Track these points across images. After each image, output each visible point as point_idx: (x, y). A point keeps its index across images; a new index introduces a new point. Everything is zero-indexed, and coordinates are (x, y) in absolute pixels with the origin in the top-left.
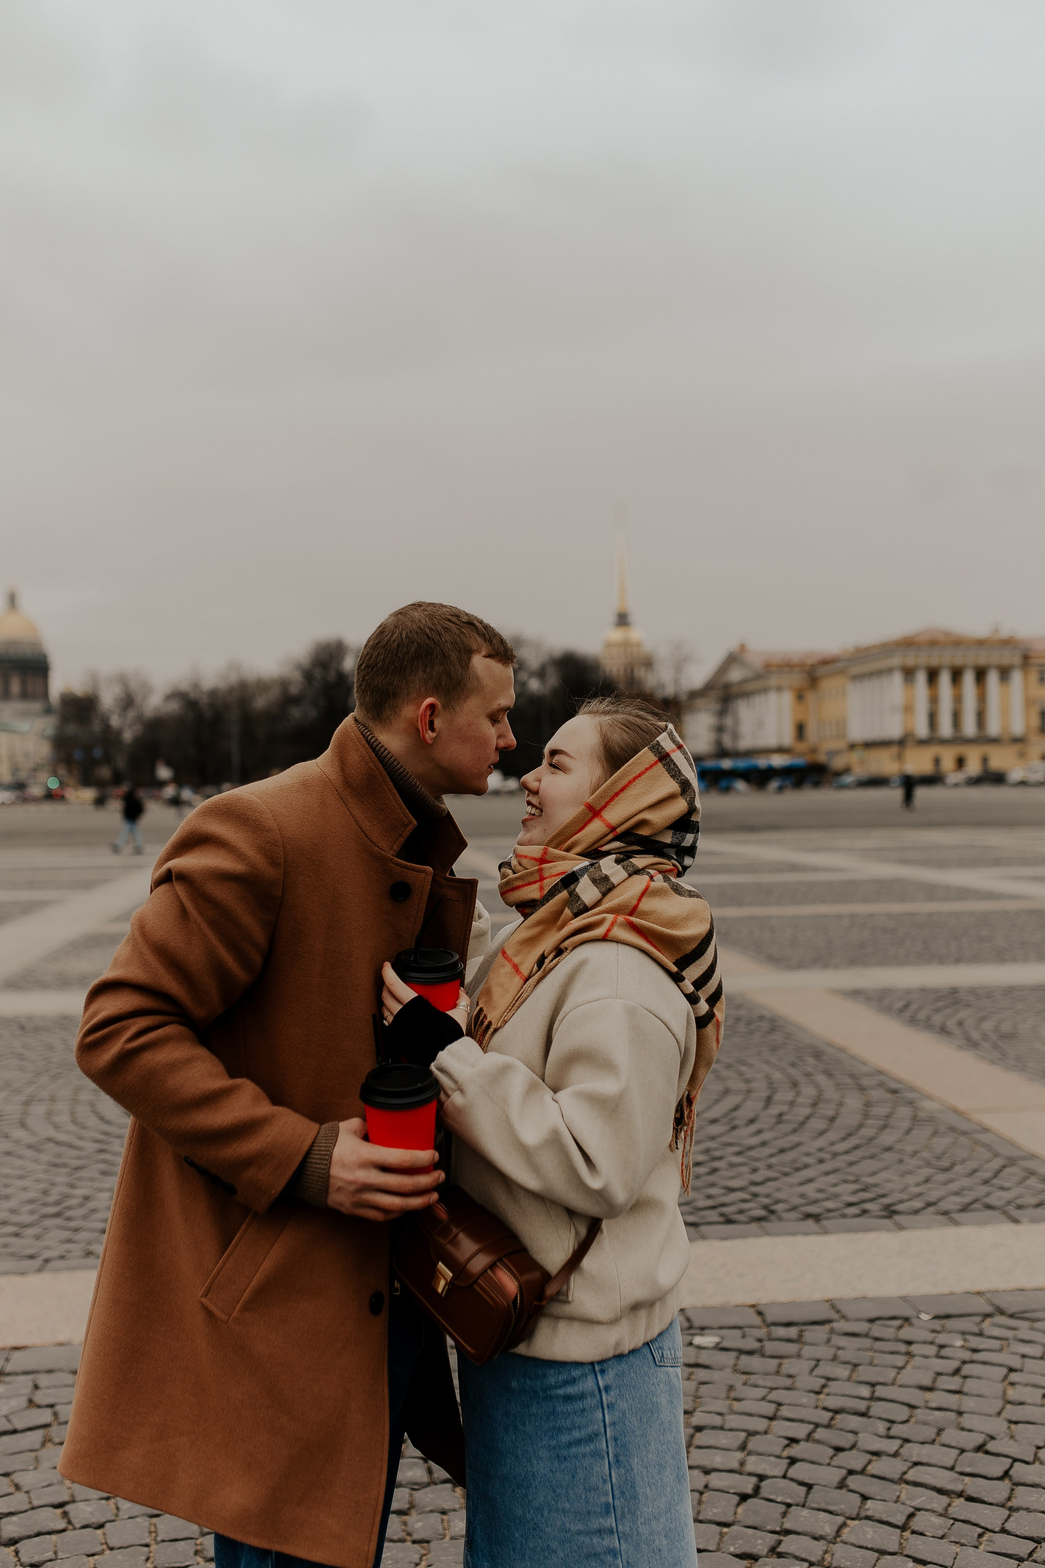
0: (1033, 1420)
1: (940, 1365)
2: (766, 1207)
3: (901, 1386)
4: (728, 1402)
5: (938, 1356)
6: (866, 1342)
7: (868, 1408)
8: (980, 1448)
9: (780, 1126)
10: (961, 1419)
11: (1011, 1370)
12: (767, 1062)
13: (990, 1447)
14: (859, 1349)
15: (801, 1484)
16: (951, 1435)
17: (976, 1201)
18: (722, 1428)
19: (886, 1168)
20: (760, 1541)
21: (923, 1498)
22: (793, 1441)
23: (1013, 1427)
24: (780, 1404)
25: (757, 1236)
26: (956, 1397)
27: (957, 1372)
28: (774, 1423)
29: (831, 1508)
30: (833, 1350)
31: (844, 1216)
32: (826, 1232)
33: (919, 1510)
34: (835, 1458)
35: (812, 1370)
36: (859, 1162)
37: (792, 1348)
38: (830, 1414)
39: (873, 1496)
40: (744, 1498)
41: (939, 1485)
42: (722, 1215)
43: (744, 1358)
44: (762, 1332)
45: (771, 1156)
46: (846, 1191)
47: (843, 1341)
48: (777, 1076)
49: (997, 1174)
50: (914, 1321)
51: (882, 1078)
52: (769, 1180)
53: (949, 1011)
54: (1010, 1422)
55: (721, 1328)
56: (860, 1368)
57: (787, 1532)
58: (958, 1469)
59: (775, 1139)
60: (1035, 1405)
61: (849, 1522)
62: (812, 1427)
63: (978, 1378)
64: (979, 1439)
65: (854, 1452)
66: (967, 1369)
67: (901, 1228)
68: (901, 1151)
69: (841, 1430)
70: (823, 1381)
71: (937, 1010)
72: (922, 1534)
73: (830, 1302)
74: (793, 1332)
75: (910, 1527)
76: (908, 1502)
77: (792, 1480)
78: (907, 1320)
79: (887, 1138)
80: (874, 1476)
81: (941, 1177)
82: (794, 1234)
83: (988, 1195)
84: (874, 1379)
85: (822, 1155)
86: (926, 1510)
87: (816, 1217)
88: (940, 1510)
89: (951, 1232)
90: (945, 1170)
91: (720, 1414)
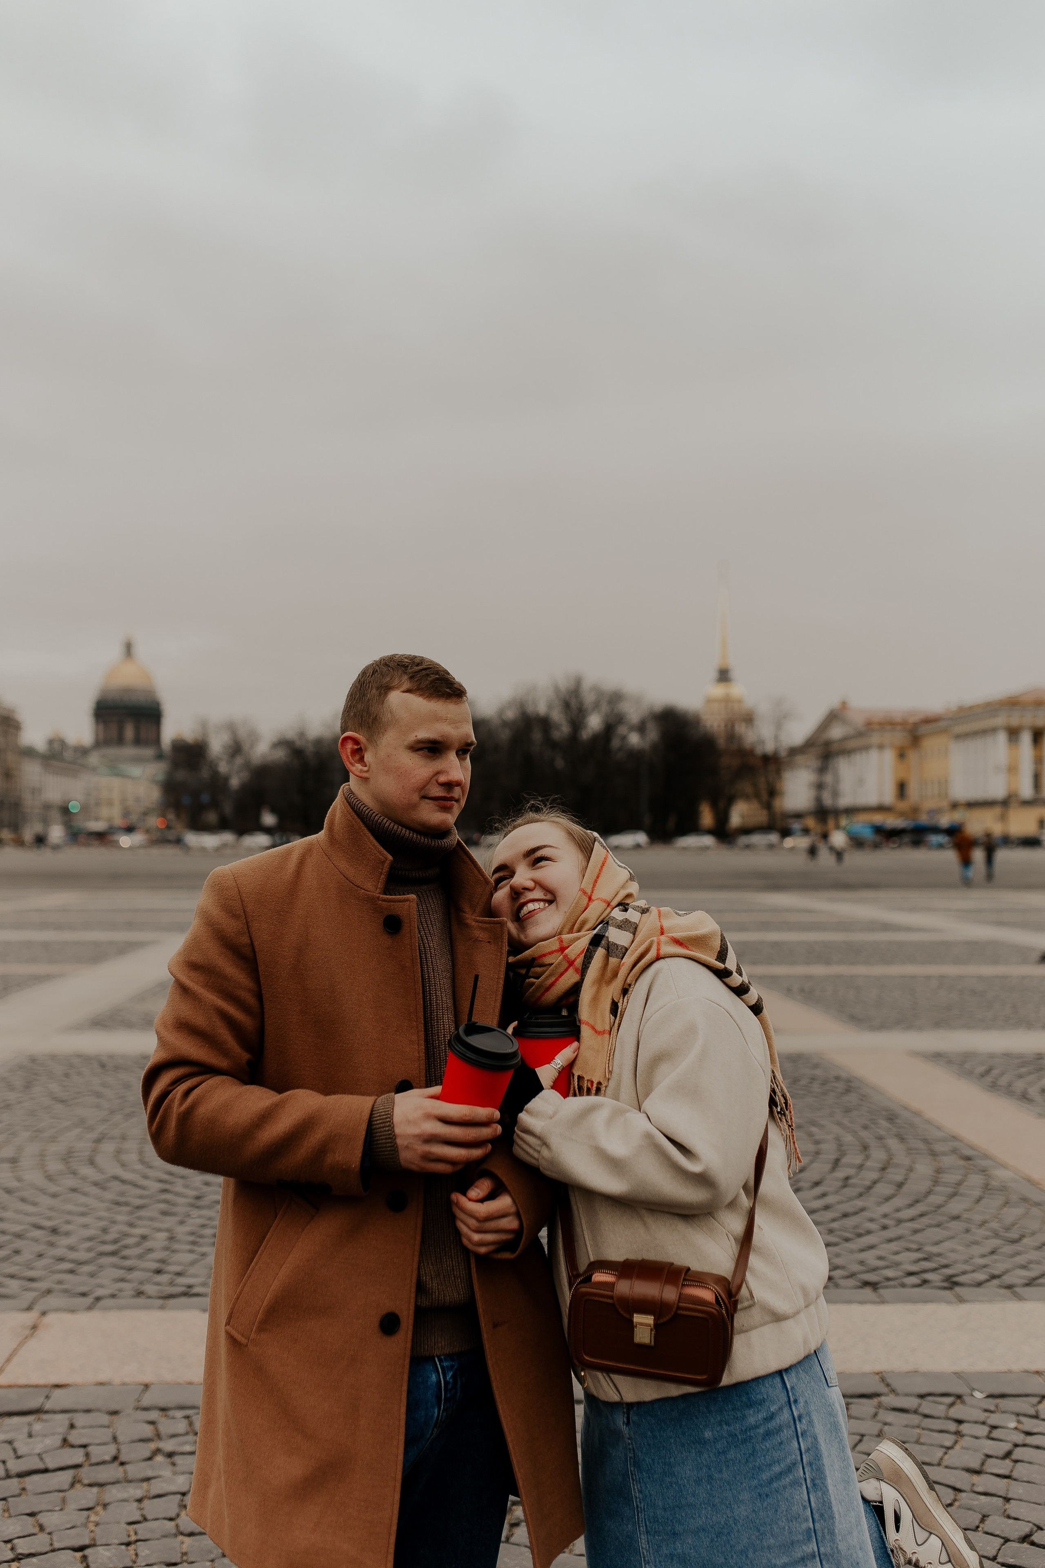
1: (990, 1447)
3: (947, 1467)
5: (989, 1438)
6: (915, 1419)
8: (1025, 1539)
9: (846, 1190)
10: (1007, 1506)
12: (839, 1124)
14: (906, 1426)
16: (996, 1523)
19: (952, 1238)
26: (1006, 1480)
27: (1008, 1455)
30: (879, 1425)
31: (903, 1286)
32: (883, 1302)
36: (924, 1230)
45: (834, 1220)
46: (907, 1260)
47: (891, 1417)
48: (848, 1138)
50: (967, 1399)
51: (956, 1144)
53: (1031, 1078)
58: (1000, 1559)
59: (839, 1203)
63: (1030, 1463)
64: (1025, 1529)
66: (1018, 1453)
67: (961, 1300)
68: (969, 1221)
71: (1020, 1076)
73: (880, 1375)
78: (959, 1397)
79: (955, 1207)
81: (1008, 1249)
82: (849, 1302)
85: (886, 1221)
87: (874, 1286)
89: (1014, 1306)
90: (1014, 1242)
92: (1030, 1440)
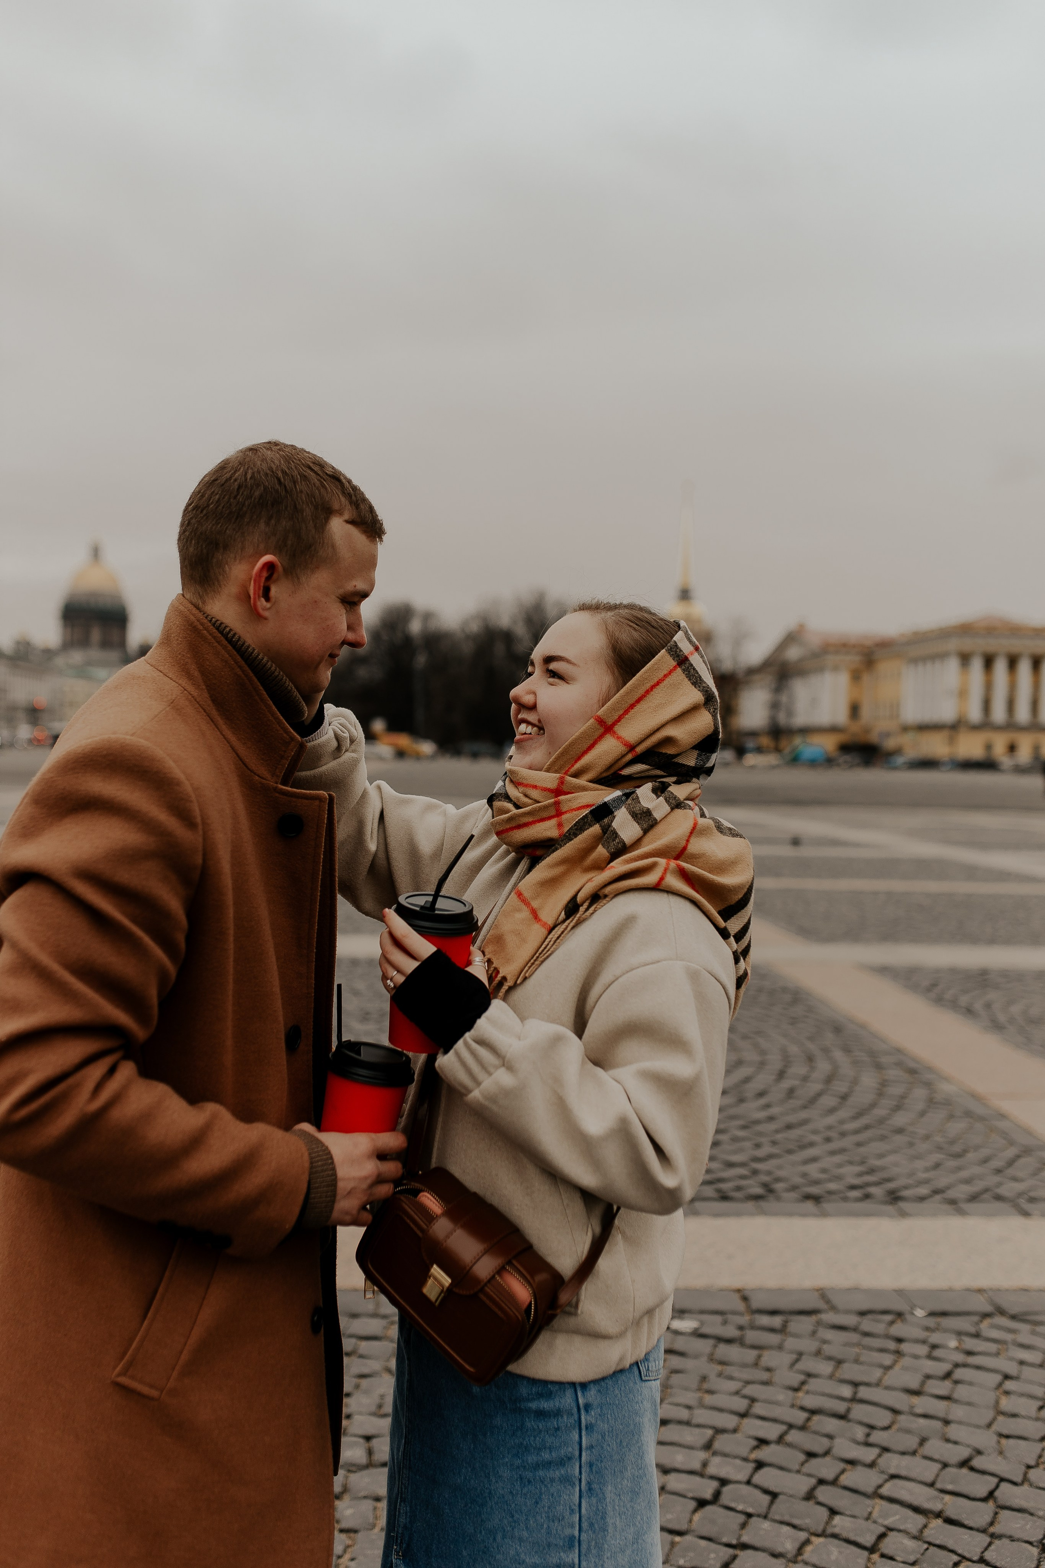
0: (1025, 1434)
1: (930, 1367)
2: (765, 1185)
4: (698, 1395)
5: (930, 1357)
6: (854, 1337)
7: (848, 1410)
8: (964, 1463)
9: (791, 1101)
10: (947, 1429)
11: (1007, 1377)
12: (785, 1035)
13: (977, 1462)
14: (846, 1344)
15: (766, 1492)
16: (934, 1447)
17: (986, 1190)
18: (688, 1423)
19: (894, 1151)
20: (712, 1556)
21: (897, 1517)
22: (762, 1442)
23: (1004, 1441)
24: (753, 1400)
25: (752, 1214)
26: (944, 1403)
27: (948, 1375)
28: (746, 1421)
29: (796, 1522)
30: (818, 1344)
31: (845, 1199)
32: (824, 1214)
33: (891, 1530)
34: (807, 1465)
36: (868, 1143)
37: (773, 1339)
38: (804, 1415)
39: (842, 1510)
40: (702, 1503)
41: (916, 1503)
42: (719, 1191)
43: (722, 1348)
44: (744, 1320)
45: (777, 1131)
46: (850, 1175)
47: (830, 1335)
48: (793, 1049)
49: (1011, 1163)
50: (908, 1317)
51: (901, 1057)
52: (770, 1157)
53: (977, 992)
54: (1001, 1435)
55: (702, 1312)
56: (845, 1366)
57: (744, 1546)
58: (939, 1485)
59: (784, 1113)
60: (1029, 1418)
61: (814, 1539)
62: (784, 1428)
63: (971, 1384)
64: (965, 1453)
65: (828, 1459)
66: (959, 1374)
67: (903, 1214)
68: (913, 1134)
69: (816, 1433)
71: (965, 991)
72: (892, 1558)
73: (820, 1291)
74: (776, 1321)
75: (879, 1550)
76: (880, 1521)
77: (756, 1486)
78: (900, 1315)
79: (900, 1119)
80: (846, 1488)
81: (952, 1163)
82: (790, 1214)
83: (1000, 1184)
84: (858, 1378)
85: (830, 1134)
86: (899, 1531)
87: (816, 1199)
88: (914, 1530)
89: (956, 1222)
90: (958, 1156)
91: (689, 1407)
92: (971, 1360)
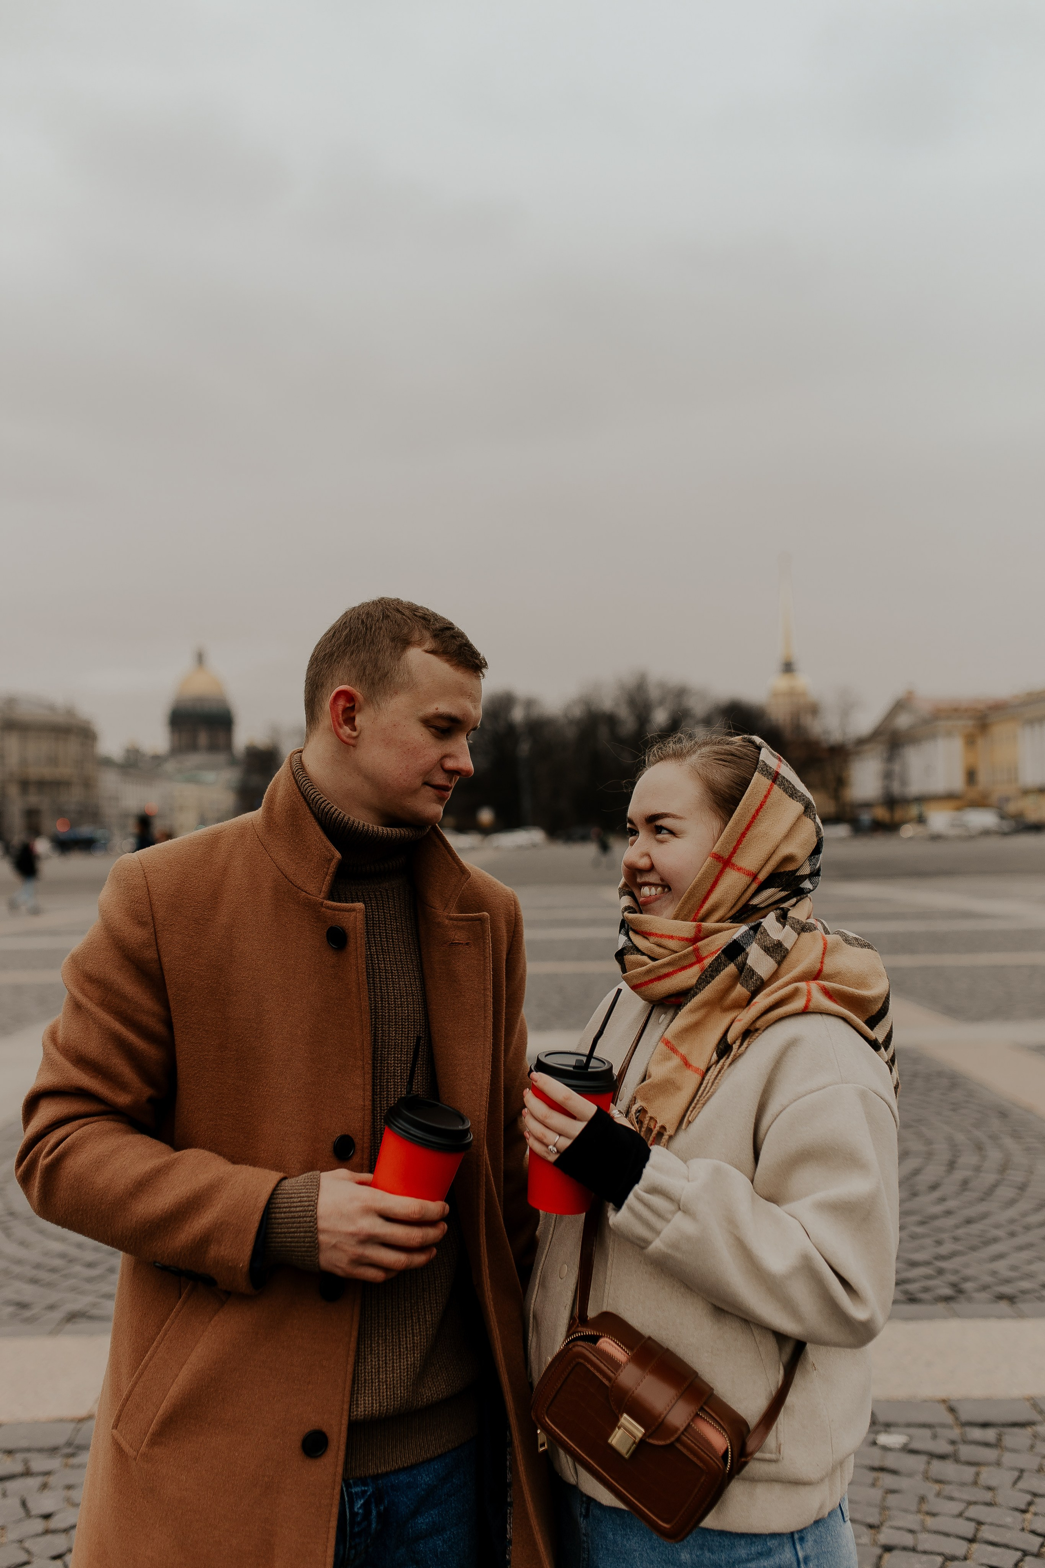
2: (954, 1285)
4: (920, 1517)
9: (967, 1193)
12: (948, 1122)
18: (914, 1550)
24: (980, 1523)
25: (945, 1317)
28: (975, 1546)
30: (1038, 1459)
32: (1021, 1316)
35: (1015, 1483)
37: (990, 1454)
38: (1038, 1540)
42: (906, 1292)
43: (936, 1465)
44: (955, 1433)
45: (957, 1227)
48: (960, 1137)
52: (954, 1254)
55: (909, 1425)
59: (961, 1207)
62: (1018, 1554)
70: (1028, 1498)
73: (1031, 1401)
74: (990, 1435)
82: (985, 1316)
85: (1013, 1227)
87: (1011, 1299)
91: (911, 1531)
